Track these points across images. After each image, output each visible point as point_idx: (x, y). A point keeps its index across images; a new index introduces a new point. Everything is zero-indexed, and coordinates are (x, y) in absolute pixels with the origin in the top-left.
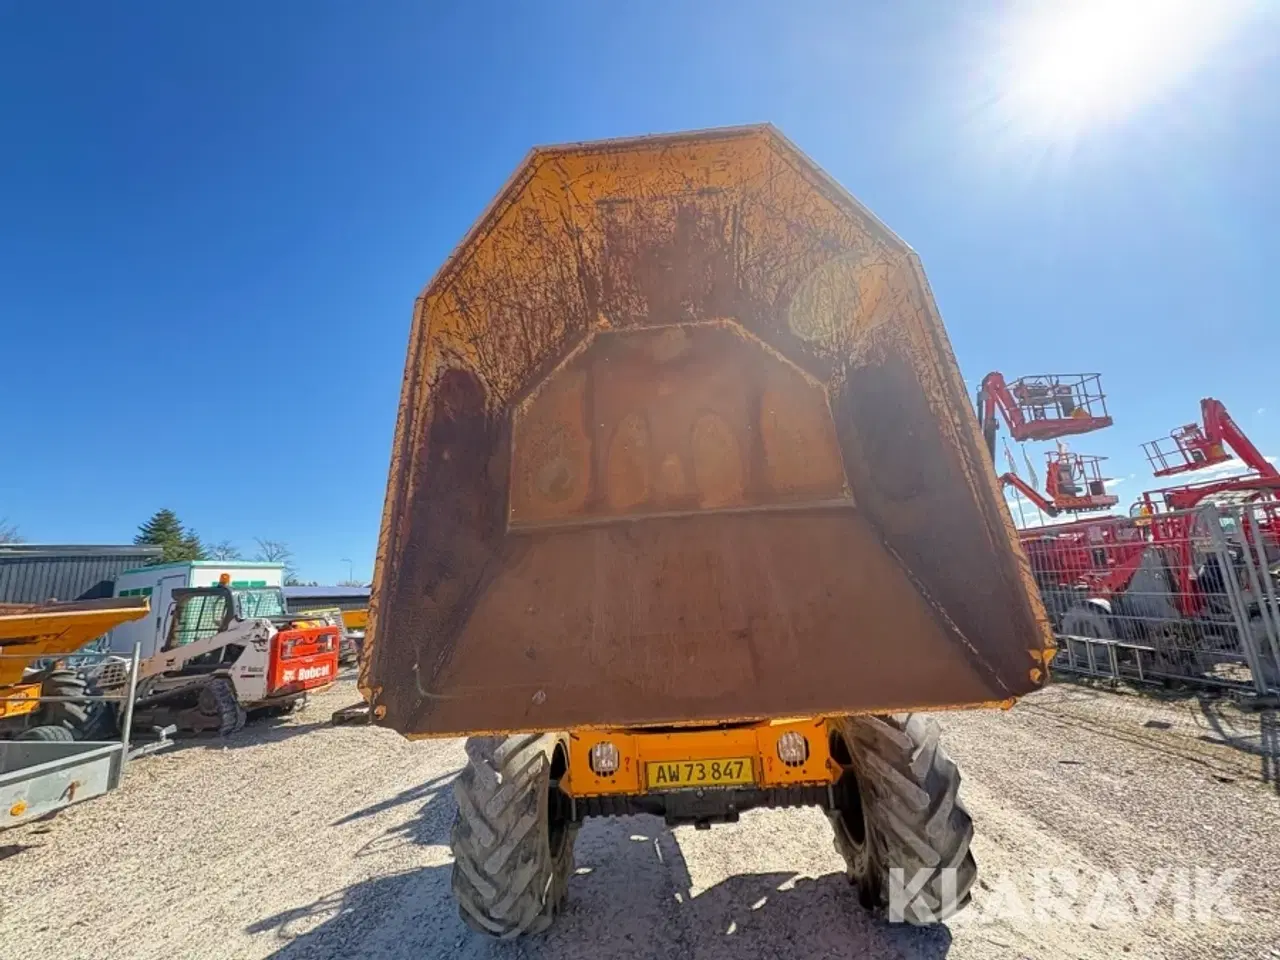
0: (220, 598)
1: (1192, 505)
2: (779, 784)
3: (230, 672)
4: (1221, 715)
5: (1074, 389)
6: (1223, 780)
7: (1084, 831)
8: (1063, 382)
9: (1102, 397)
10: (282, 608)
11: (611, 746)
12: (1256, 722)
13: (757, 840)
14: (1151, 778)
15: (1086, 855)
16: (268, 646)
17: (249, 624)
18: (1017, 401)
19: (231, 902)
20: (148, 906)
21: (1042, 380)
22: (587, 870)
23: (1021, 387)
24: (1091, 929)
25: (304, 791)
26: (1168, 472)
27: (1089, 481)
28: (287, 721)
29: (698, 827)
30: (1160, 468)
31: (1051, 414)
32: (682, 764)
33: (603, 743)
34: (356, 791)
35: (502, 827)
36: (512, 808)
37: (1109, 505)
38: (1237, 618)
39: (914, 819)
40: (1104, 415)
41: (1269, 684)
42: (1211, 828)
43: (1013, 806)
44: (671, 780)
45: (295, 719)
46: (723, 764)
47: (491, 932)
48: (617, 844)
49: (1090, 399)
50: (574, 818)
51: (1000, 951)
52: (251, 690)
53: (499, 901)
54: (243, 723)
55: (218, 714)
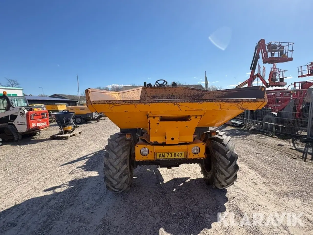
0: (4, 99)
1: (308, 88)
2: (191, 158)
3: (13, 123)
4: (296, 143)
5: (285, 47)
6: (294, 158)
7: (260, 169)
8: (283, 45)
9: (292, 51)
10: (27, 104)
11: (146, 148)
12: (304, 145)
13: (180, 171)
14: (278, 158)
15: (260, 174)
16: (25, 116)
17: (17, 109)
18: (267, 50)
19: (37, 185)
20: (12, 186)
21: (277, 43)
22: (136, 177)
23: (270, 45)
24: (259, 189)
25: (48, 158)
26: (302, 76)
27: (280, 78)
28: (35, 138)
29: (168, 168)
30: (300, 75)
31: (276, 55)
32: (166, 153)
33: (144, 148)
34: (65, 158)
35: (118, 168)
36: (120, 163)
37: (283, 85)
38: (309, 120)
39: (225, 167)
40: (291, 57)
41: (310, 136)
42: (289, 169)
43: (244, 164)
44: (163, 157)
45: (37, 137)
46: (177, 154)
47: (115, 191)
48: (143, 171)
49: (289, 51)
50: (135, 166)
51: (238, 194)
52: (22, 129)
53: (118, 185)
54: (21, 138)
55: (12, 135)
